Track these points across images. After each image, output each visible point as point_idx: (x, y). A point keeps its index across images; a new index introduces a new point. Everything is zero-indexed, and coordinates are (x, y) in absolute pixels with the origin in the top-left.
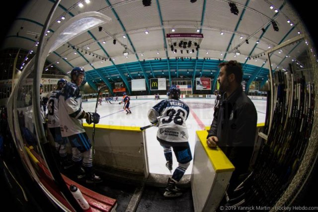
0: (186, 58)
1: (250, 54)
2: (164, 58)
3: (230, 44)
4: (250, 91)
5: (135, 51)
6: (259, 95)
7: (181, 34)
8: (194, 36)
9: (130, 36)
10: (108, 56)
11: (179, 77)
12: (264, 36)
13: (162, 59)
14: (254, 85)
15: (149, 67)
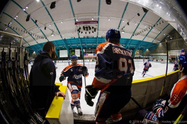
0: (90, 37)
1: (134, 33)
2: (77, 37)
3: (119, 26)
4: (136, 56)
5: (59, 33)
6: (142, 58)
7: (84, 22)
8: (92, 22)
9: (56, 24)
10: (45, 36)
11: (88, 49)
12: (143, 20)
13: (75, 38)
14: (138, 53)
15: (69, 42)
